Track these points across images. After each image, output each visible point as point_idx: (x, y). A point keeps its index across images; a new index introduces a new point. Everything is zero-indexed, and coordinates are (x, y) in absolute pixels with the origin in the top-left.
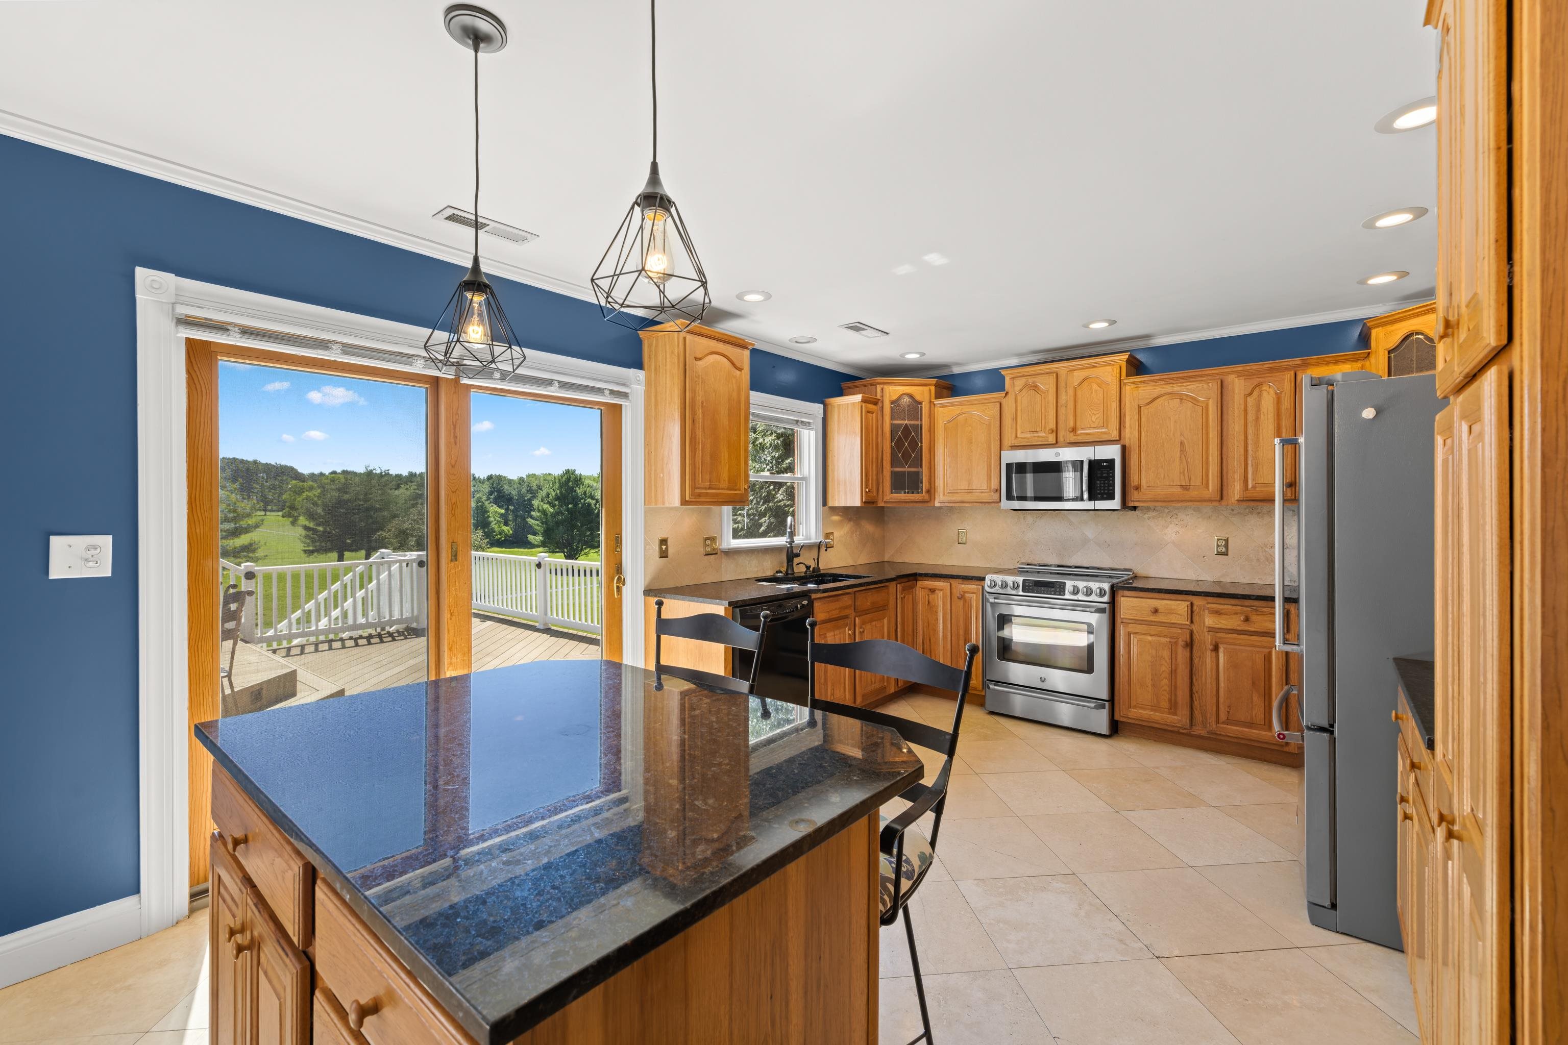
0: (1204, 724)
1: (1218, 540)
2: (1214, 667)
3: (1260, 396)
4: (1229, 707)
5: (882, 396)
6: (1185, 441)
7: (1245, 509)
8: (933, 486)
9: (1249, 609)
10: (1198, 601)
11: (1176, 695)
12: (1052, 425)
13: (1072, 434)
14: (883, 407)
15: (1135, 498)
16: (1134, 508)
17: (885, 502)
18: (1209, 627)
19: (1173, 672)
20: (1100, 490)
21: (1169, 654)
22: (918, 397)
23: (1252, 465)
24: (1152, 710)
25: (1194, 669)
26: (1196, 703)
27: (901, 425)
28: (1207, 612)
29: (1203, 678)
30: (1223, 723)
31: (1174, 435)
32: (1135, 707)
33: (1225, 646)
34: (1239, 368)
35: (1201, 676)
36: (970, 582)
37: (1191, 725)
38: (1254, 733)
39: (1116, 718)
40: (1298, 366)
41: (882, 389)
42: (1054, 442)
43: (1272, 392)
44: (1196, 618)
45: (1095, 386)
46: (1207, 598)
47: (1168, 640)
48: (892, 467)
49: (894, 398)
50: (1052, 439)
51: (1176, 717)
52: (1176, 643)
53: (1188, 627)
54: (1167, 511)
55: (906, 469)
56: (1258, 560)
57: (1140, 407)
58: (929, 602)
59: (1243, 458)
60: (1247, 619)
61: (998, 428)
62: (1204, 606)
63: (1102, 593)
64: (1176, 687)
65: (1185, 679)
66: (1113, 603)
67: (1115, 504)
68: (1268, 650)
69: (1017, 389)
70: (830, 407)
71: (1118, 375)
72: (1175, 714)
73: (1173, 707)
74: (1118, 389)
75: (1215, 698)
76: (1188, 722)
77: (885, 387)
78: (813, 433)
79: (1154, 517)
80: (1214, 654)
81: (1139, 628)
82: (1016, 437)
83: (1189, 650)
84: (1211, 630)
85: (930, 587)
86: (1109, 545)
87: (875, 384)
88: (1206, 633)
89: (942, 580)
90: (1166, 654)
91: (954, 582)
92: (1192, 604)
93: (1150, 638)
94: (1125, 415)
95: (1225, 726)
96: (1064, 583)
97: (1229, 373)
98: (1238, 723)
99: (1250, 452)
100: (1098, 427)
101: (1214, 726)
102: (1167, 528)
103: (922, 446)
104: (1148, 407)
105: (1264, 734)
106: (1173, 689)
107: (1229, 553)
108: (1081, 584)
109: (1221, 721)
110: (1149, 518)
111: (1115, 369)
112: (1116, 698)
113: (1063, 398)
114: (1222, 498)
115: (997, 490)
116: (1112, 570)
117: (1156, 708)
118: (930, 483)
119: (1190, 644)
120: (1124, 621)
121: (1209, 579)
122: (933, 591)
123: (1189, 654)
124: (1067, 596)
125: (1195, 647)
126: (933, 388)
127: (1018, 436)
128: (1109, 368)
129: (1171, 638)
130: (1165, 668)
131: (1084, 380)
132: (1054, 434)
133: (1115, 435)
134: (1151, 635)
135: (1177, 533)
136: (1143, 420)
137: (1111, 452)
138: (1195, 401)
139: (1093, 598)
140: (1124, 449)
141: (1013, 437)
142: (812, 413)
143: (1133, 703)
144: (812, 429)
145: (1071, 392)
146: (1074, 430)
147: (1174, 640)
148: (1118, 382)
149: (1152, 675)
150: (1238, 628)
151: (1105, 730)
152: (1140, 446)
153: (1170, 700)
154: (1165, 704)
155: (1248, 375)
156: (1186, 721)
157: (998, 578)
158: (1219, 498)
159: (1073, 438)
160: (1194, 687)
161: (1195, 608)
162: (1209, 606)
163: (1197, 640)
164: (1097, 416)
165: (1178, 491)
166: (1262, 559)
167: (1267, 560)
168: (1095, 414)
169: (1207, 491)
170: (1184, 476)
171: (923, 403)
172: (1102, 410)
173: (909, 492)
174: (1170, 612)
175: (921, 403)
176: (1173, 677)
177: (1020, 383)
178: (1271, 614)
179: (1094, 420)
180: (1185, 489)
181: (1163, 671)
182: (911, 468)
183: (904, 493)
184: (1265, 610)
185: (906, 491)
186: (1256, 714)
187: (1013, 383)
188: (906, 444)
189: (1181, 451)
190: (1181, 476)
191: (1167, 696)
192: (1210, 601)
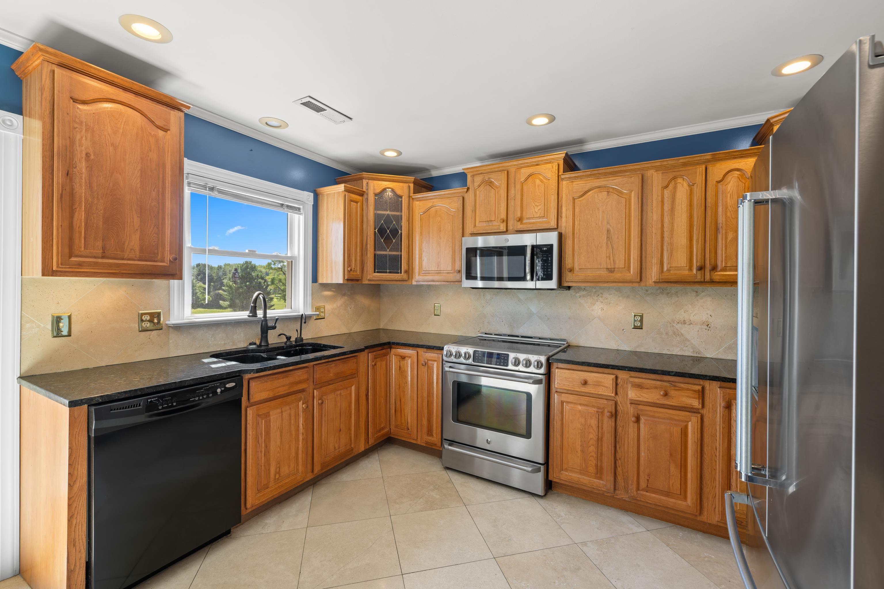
0: (626, 489)
1: (635, 316)
2: (636, 438)
3: (675, 188)
4: (649, 475)
5: (367, 189)
6: (611, 229)
7: (657, 290)
8: (411, 268)
9: (668, 384)
10: (623, 375)
11: (601, 461)
12: (503, 216)
13: (519, 223)
14: (367, 199)
15: (569, 279)
16: (569, 288)
17: (369, 280)
18: (631, 400)
19: (600, 440)
21: (596, 423)
22: (399, 192)
23: (668, 250)
24: (581, 474)
25: (618, 437)
26: (619, 469)
27: (384, 215)
28: (630, 386)
29: (626, 446)
30: (643, 490)
31: (601, 223)
32: (566, 470)
33: (646, 418)
34: (657, 163)
35: (624, 445)
36: (433, 351)
37: (615, 489)
38: (671, 501)
39: (550, 478)
40: (708, 161)
41: (367, 183)
42: (505, 230)
43: (685, 185)
44: (620, 391)
45: (538, 181)
46: (630, 372)
47: (596, 410)
48: (375, 250)
49: (378, 191)
50: (503, 228)
51: (601, 482)
52: (602, 413)
53: (613, 398)
54: (594, 291)
55: (387, 252)
56: (667, 334)
57: (574, 199)
59: (659, 245)
60: (666, 394)
61: (461, 219)
62: (627, 379)
63: (539, 365)
64: (602, 454)
65: (610, 447)
66: (548, 374)
67: (552, 284)
68: (685, 424)
69: (476, 184)
70: (320, 197)
71: (557, 172)
72: (600, 478)
73: (599, 472)
74: (556, 184)
75: (636, 466)
76: (612, 487)
77: (370, 181)
78: (302, 217)
79: (584, 296)
80: (636, 425)
81: (571, 398)
82: (475, 226)
83: (613, 420)
84: (634, 403)
85: (401, 355)
86: (548, 319)
87: (361, 179)
88: (629, 405)
89: (411, 348)
90: (594, 422)
91: (421, 351)
92: (617, 378)
93: (580, 407)
94: (562, 206)
95: (645, 493)
96: (508, 355)
97: (648, 169)
98: (656, 491)
99: (666, 239)
100: (540, 217)
101: (635, 493)
102: (594, 305)
103: (401, 233)
104: (581, 199)
105: (680, 504)
106: (599, 456)
107: (644, 327)
108: (522, 357)
109: (641, 488)
110: (580, 297)
111: (554, 166)
112: (550, 461)
113: (512, 192)
114: (641, 280)
115: (459, 271)
116: (551, 339)
117: (584, 471)
118: (408, 265)
119: (615, 415)
120: (558, 390)
121: (627, 349)
122: (403, 358)
123: (613, 424)
124: (510, 367)
125: (619, 417)
126: (412, 185)
127: (477, 225)
128: (549, 166)
129: (599, 408)
130: (593, 436)
131: (529, 176)
132: (505, 223)
133: (553, 224)
134: (580, 404)
135: (602, 309)
136: (577, 210)
137: (551, 238)
138: (619, 193)
139: (532, 369)
140: (560, 236)
141: (473, 225)
142: (301, 199)
143: (565, 466)
144: (301, 214)
145: (518, 187)
146: (520, 220)
147: (600, 410)
148: (557, 178)
149: (581, 441)
150: (658, 402)
151: (540, 491)
152: (574, 234)
153: (597, 466)
154: (592, 469)
155: (665, 169)
156: (610, 485)
157: (454, 349)
158: (638, 280)
159: (520, 227)
160: (617, 454)
161: (619, 380)
162: (632, 380)
163: (620, 411)
164: (539, 207)
165: (604, 273)
166: (671, 333)
167: (674, 333)
168: (538, 206)
169: (630, 273)
170: (610, 259)
171: (403, 197)
172: (543, 203)
173: (390, 272)
174: (598, 384)
175: (401, 197)
176: (599, 444)
177: (478, 179)
178: (688, 389)
179: (536, 211)
180: (611, 271)
181: (591, 439)
182: (391, 251)
183: (386, 272)
184: (682, 385)
185: (388, 271)
186: (673, 484)
187: (473, 180)
188: (388, 231)
189: (607, 238)
190: (608, 259)
191: (594, 461)
192: (632, 375)
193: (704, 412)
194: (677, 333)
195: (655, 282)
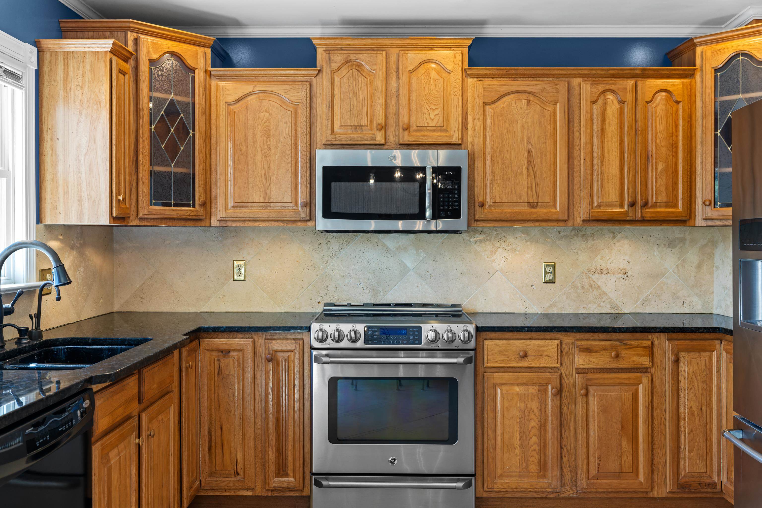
0: (575, 482)
2: (585, 416)
3: (605, 104)
4: (598, 458)
8: (210, 197)
9: (617, 343)
10: (567, 338)
11: (545, 454)
12: (380, 119)
13: (406, 133)
15: (479, 216)
18: (578, 368)
19: (543, 426)
20: (444, 206)
21: (538, 405)
22: (189, 61)
23: (598, 181)
24: (522, 476)
26: (566, 460)
27: (165, 100)
28: (577, 350)
29: (572, 429)
30: (594, 478)
31: (521, 142)
32: (501, 477)
33: (596, 388)
34: (585, 70)
35: (570, 429)
36: (286, 334)
37: (561, 486)
38: (624, 483)
42: (383, 141)
43: (615, 101)
44: (566, 359)
45: (433, 74)
46: (577, 334)
47: (537, 388)
48: (151, 165)
49: (154, 55)
50: (380, 137)
51: (546, 481)
52: (545, 391)
53: (557, 370)
54: (495, 233)
55: (172, 169)
57: (484, 105)
58: (219, 370)
59: (589, 173)
60: (617, 355)
61: (308, 119)
62: (573, 343)
63: (467, 337)
64: (545, 445)
65: (556, 433)
67: (461, 223)
68: (636, 387)
69: (334, 65)
71: (460, 63)
72: (544, 477)
73: (543, 469)
74: (460, 81)
75: (585, 450)
76: (558, 483)
77: (141, 36)
80: (585, 399)
81: (506, 377)
82: (333, 132)
83: (558, 397)
84: (581, 371)
85: (222, 347)
87: (124, 30)
88: (576, 376)
89: (240, 335)
90: (535, 405)
91: (260, 338)
92: (561, 343)
93: (517, 389)
95: (596, 481)
96: (420, 328)
97: (574, 77)
98: (608, 474)
100: (437, 127)
102: (495, 253)
103: (194, 135)
104: (493, 106)
105: (632, 483)
106: (543, 447)
107: (557, 280)
109: (591, 476)
111: (456, 55)
112: (480, 470)
113: (393, 84)
114: (568, 218)
117: (526, 472)
118: (206, 192)
119: (560, 391)
122: (225, 352)
123: (559, 402)
125: (564, 393)
126: (208, 51)
127: (336, 130)
128: (450, 53)
129: (540, 385)
130: (534, 423)
132: (383, 132)
133: (456, 138)
134: (517, 384)
135: (506, 259)
136: (489, 120)
137: (458, 158)
138: (542, 103)
141: (329, 132)
143: (500, 472)
145: (404, 78)
146: (408, 128)
147: (543, 388)
149: (520, 433)
150: (608, 366)
152: (485, 154)
153: (539, 461)
154: (534, 468)
155: (594, 80)
156: (556, 483)
157: (329, 328)
159: (407, 138)
160: (563, 441)
161: (565, 347)
162: (579, 343)
163: (565, 385)
164: (436, 112)
165: (525, 209)
166: (587, 286)
167: (591, 286)
168: (434, 110)
169: (556, 209)
170: (532, 190)
171: (196, 71)
172: (441, 105)
173: (176, 205)
174: (540, 354)
175: (193, 70)
176: (542, 432)
177: (338, 58)
178: (638, 346)
179: (432, 117)
180: (533, 206)
181: (532, 428)
182: (178, 167)
183: (169, 205)
184: (632, 342)
185: (173, 202)
186: (625, 462)
187: (330, 58)
188: (172, 130)
189: (528, 161)
190: (529, 190)
191: (537, 456)
192: (578, 338)
193: (653, 370)
194: (593, 286)
195: (584, 221)
